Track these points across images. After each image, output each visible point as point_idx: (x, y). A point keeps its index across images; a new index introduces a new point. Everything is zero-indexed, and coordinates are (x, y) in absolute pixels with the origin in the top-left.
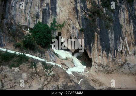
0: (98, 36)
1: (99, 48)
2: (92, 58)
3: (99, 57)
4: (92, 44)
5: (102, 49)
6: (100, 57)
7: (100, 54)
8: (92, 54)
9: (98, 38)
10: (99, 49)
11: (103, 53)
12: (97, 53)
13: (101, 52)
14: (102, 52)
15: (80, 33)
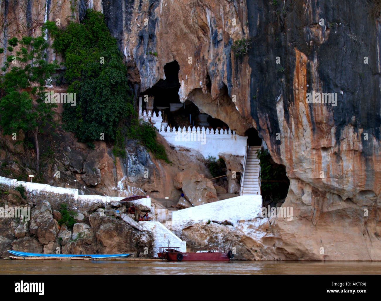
0: (309, 66)
1: (319, 119)
2: (286, 163)
3: (320, 157)
4: (280, 107)
5: (332, 123)
6: (324, 154)
7: (324, 143)
8: (282, 147)
9: (309, 73)
10: (320, 123)
11: (343, 136)
12: (309, 140)
13: (329, 132)
14: (338, 135)
15: (236, 63)
